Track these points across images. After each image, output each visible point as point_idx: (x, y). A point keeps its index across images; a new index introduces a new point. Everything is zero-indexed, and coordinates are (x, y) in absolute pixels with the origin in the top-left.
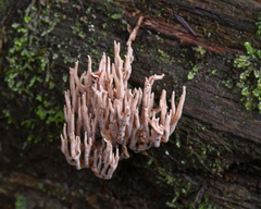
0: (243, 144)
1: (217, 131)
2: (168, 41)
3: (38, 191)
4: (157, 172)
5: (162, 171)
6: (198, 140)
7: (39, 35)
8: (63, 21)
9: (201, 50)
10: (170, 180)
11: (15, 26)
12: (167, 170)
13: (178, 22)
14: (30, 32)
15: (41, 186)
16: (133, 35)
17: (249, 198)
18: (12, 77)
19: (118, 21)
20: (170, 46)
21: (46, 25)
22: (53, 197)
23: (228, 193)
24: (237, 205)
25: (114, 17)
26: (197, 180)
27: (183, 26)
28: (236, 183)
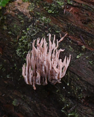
0: (92, 88)
1: (83, 81)
2: (74, 44)
3: (21, 99)
4: (60, 96)
5: (61, 96)
6: (75, 84)
7: (30, 36)
8: (40, 32)
9: (84, 47)
10: (64, 100)
11: (23, 31)
12: (63, 96)
13: (80, 38)
14: (28, 34)
15: (22, 96)
16: (62, 39)
17: (91, 113)
18: (18, 50)
19: (58, 33)
20: (74, 45)
21: (34, 32)
22: (26, 102)
23: (84, 110)
24: (86, 115)
25: (57, 32)
26: (74, 102)
27: (81, 40)
28: (88, 106)
